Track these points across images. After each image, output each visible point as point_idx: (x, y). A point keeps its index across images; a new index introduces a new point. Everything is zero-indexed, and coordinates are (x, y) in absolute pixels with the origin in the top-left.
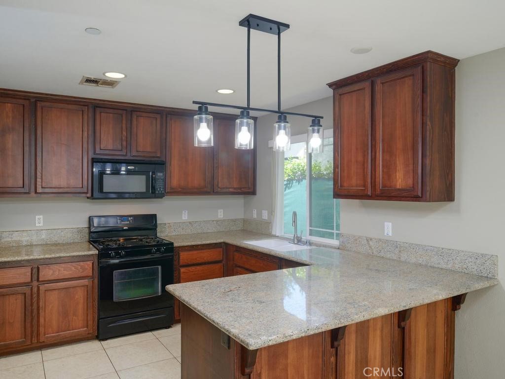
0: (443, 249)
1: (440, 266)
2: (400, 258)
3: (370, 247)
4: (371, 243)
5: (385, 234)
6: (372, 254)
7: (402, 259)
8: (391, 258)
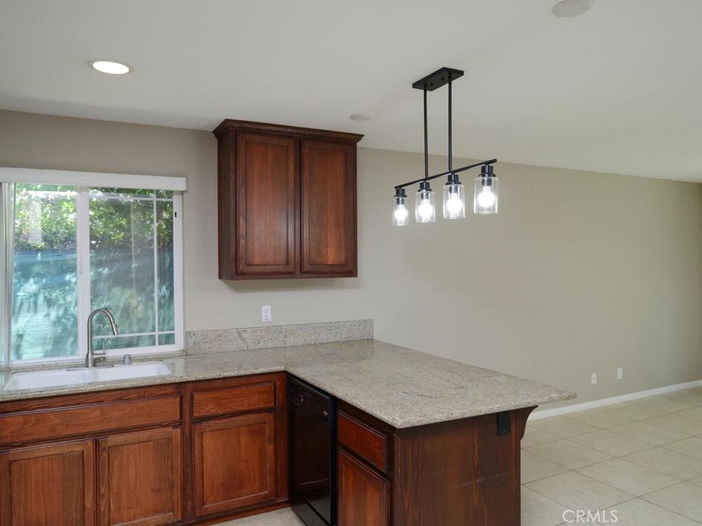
0: (331, 323)
1: (329, 341)
2: (285, 343)
3: (243, 340)
4: (244, 335)
5: (263, 320)
6: (245, 348)
7: (288, 344)
8: (274, 346)
